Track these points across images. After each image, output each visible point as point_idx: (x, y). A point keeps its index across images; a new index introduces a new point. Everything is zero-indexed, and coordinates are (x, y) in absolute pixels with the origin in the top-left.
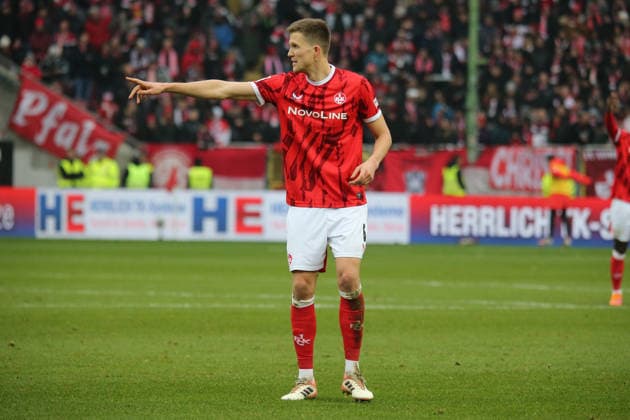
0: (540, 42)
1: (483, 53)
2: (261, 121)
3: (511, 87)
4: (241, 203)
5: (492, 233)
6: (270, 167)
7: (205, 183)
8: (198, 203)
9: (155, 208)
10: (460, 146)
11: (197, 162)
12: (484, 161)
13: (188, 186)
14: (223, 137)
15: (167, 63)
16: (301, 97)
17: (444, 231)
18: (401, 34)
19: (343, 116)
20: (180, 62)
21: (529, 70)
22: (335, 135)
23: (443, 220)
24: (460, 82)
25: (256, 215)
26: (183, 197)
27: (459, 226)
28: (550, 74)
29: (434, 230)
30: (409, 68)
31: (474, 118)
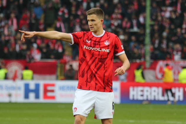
0: (178, 14)
1: (152, 19)
2: (54, 49)
3: (165, 34)
4: (46, 86)
5: (157, 98)
6: (59, 70)
7: (30, 77)
8: (27, 86)
9: (8, 88)
10: (142, 60)
11: (26, 68)
12: (153, 67)
13: (22, 78)
14: (37, 57)
15: (12, 24)
16: (90, 41)
17: (135, 98)
18: (116, 11)
19: (108, 51)
20: (18, 23)
21: (173, 27)
22: (104, 59)
23: (135, 93)
24: (142, 32)
25: (52, 91)
26: (20, 83)
27: (142, 95)
28: (182, 29)
29: (131, 97)
30: (120, 26)
31: (148, 48)
